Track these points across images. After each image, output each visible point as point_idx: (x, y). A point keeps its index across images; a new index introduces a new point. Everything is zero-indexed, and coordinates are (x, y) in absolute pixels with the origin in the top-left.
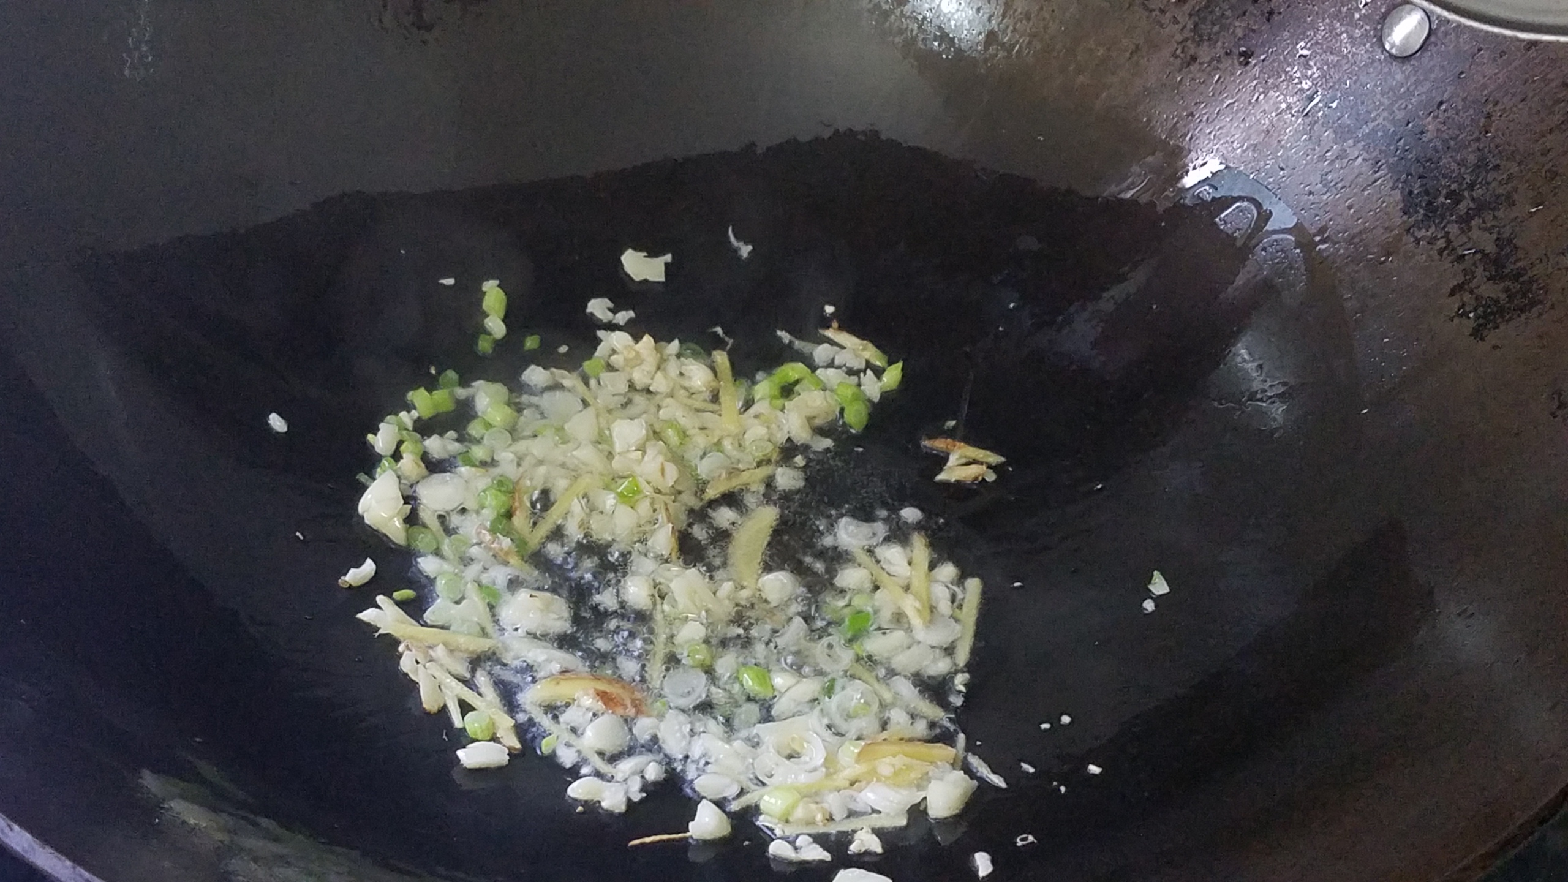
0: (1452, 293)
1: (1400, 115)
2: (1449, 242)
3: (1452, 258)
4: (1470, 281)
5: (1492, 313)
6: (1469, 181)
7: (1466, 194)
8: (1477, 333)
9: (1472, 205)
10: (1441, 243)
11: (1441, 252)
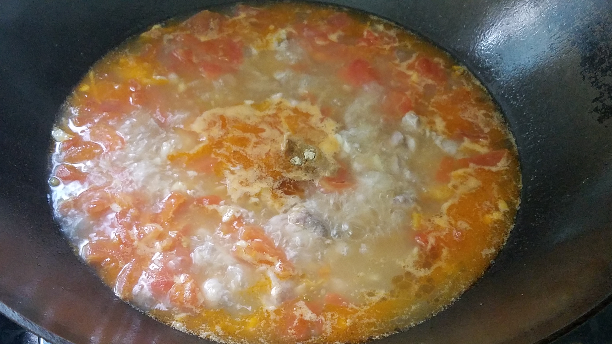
0: (594, 101)
1: (586, 23)
2: (596, 79)
3: (596, 86)
4: (602, 97)
5: (608, 112)
6: (609, 55)
7: (607, 60)
8: (600, 120)
9: (608, 65)
10: (593, 79)
11: (593, 83)
